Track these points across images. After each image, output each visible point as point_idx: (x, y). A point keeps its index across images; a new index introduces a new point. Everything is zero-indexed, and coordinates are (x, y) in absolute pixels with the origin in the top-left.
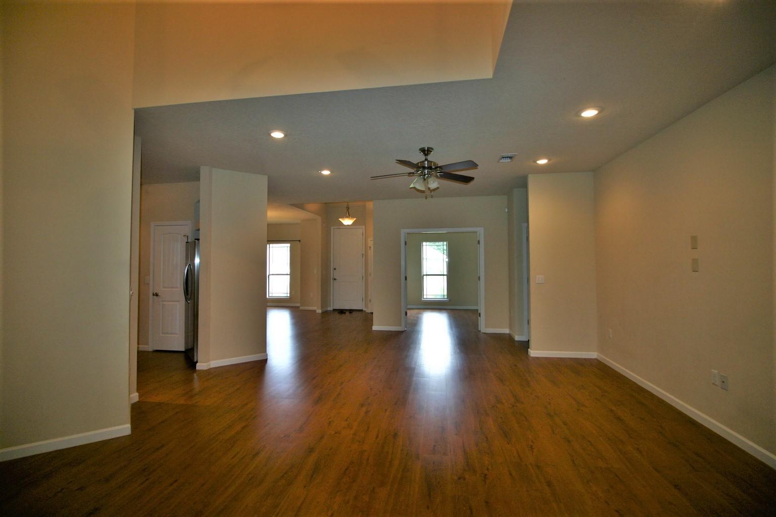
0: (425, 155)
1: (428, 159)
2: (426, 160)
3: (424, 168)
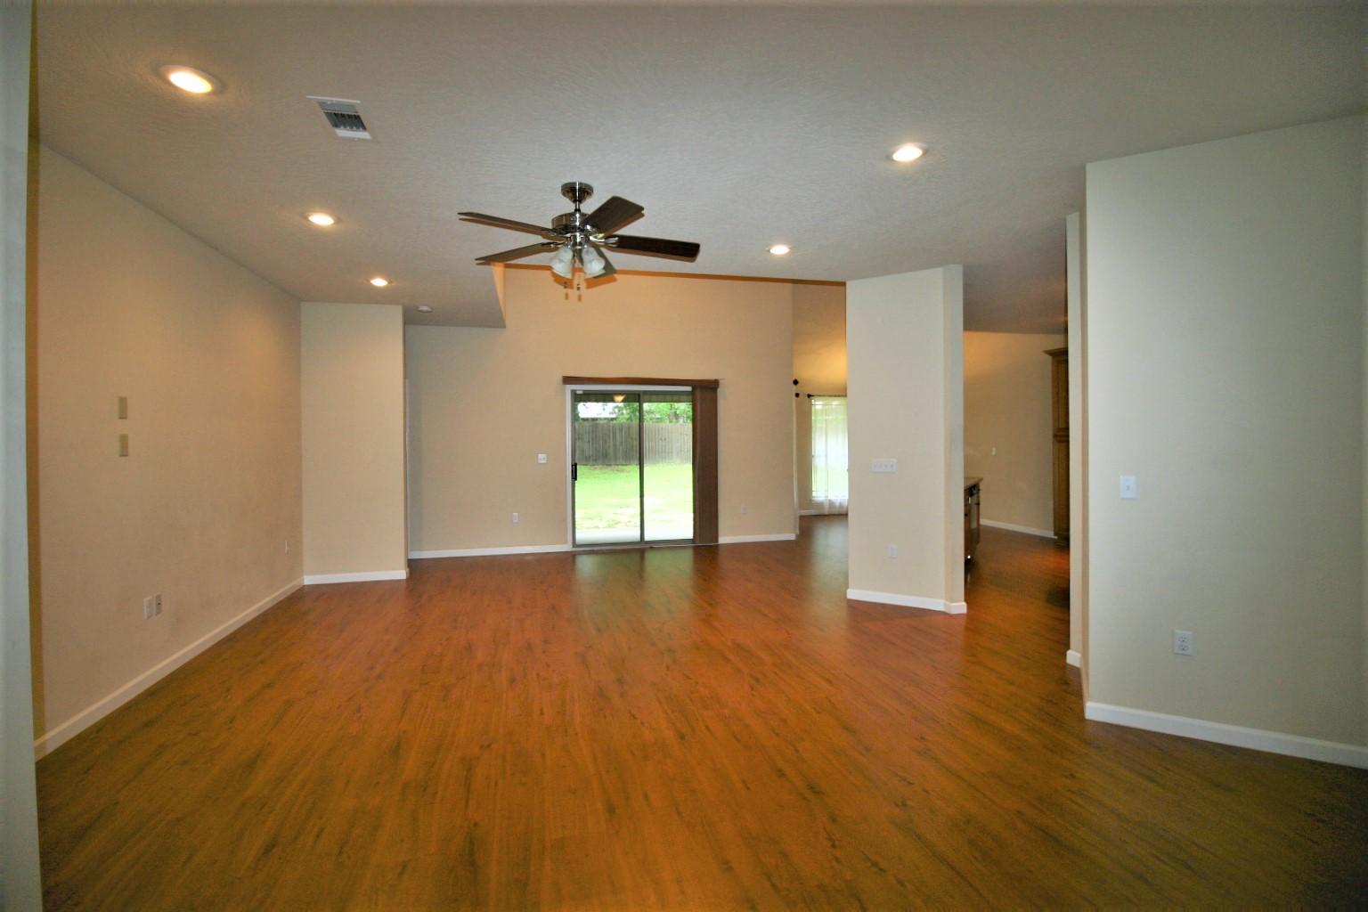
0: (575, 201)
2: (578, 210)
3: (574, 229)
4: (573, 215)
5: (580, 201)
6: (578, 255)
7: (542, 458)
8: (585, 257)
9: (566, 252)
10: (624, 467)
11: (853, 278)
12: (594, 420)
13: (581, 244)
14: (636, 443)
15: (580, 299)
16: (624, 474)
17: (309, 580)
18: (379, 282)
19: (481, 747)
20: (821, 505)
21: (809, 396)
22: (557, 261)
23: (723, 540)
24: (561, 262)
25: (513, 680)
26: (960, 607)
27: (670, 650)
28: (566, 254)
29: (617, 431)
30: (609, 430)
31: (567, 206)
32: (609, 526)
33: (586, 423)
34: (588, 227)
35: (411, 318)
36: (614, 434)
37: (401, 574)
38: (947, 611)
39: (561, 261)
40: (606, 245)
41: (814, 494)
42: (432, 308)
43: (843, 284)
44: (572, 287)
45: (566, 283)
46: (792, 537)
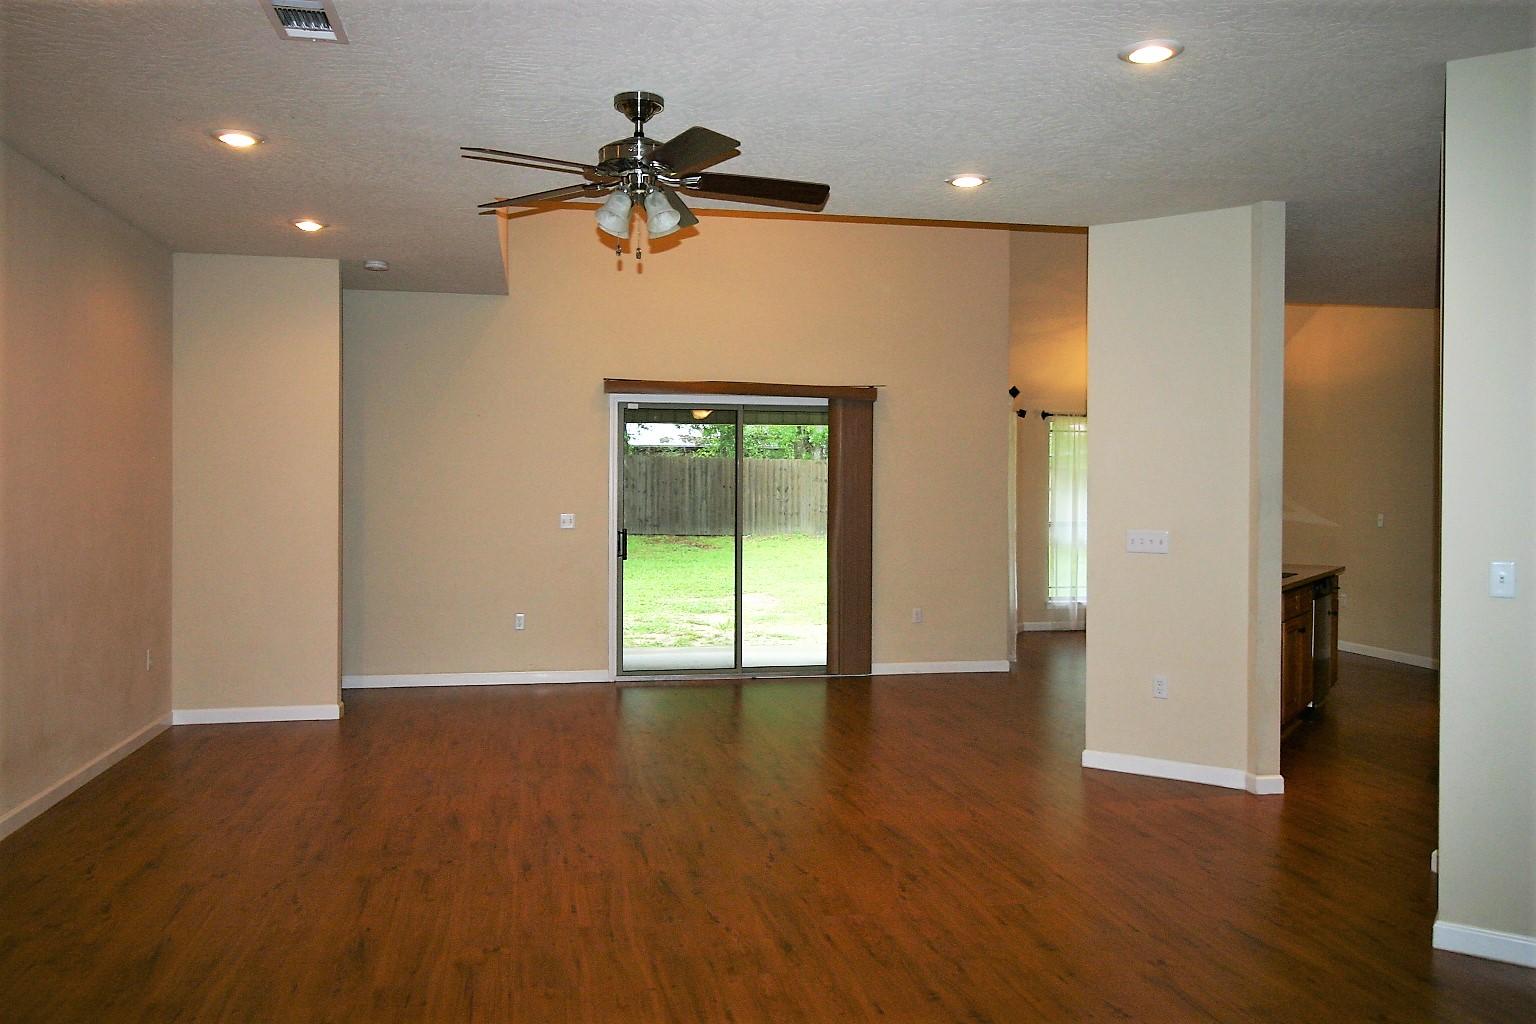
0: (635, 120)
1: (646, 135)
2: (639, 134)
3: (635, 164)
4: (631, 142)
5: (643, 120)
6: (638, 203)
7: (567, 520)
8: (651, 208)
9: (620, 200)
10: (711, 540)
11: (1099, 222)
12: (654, 450)
13: (643, 186)
14: (731, 495)
15: (640, 269)
16: (712, 552)
17: (180, 717)
18: (309, 226)
19: (485, 951)
20: (1062, 613)
21: (1045, 415)
22: (607, 215)
23: (879, 669)
24: (614, 213)
25: (526, 868)
26: (1272, 783)
27: (776, 833)
28: (620, 204)
29: (698, 472)
30: (683, 470)
31: (624, 128)
32: (680, 644)
33: (641, 457)
34: (656, 164)
35: (354, 279)
36: (693, 477)
37: (332, 711)
38: (1249, 790)
39: (612, 214)
40: (684, 188)
41: (1052, 593)
42: (388, 264)
43: (1085, 230)
44: (628, 251)
45: (619, 246)
46: (1004, 666)
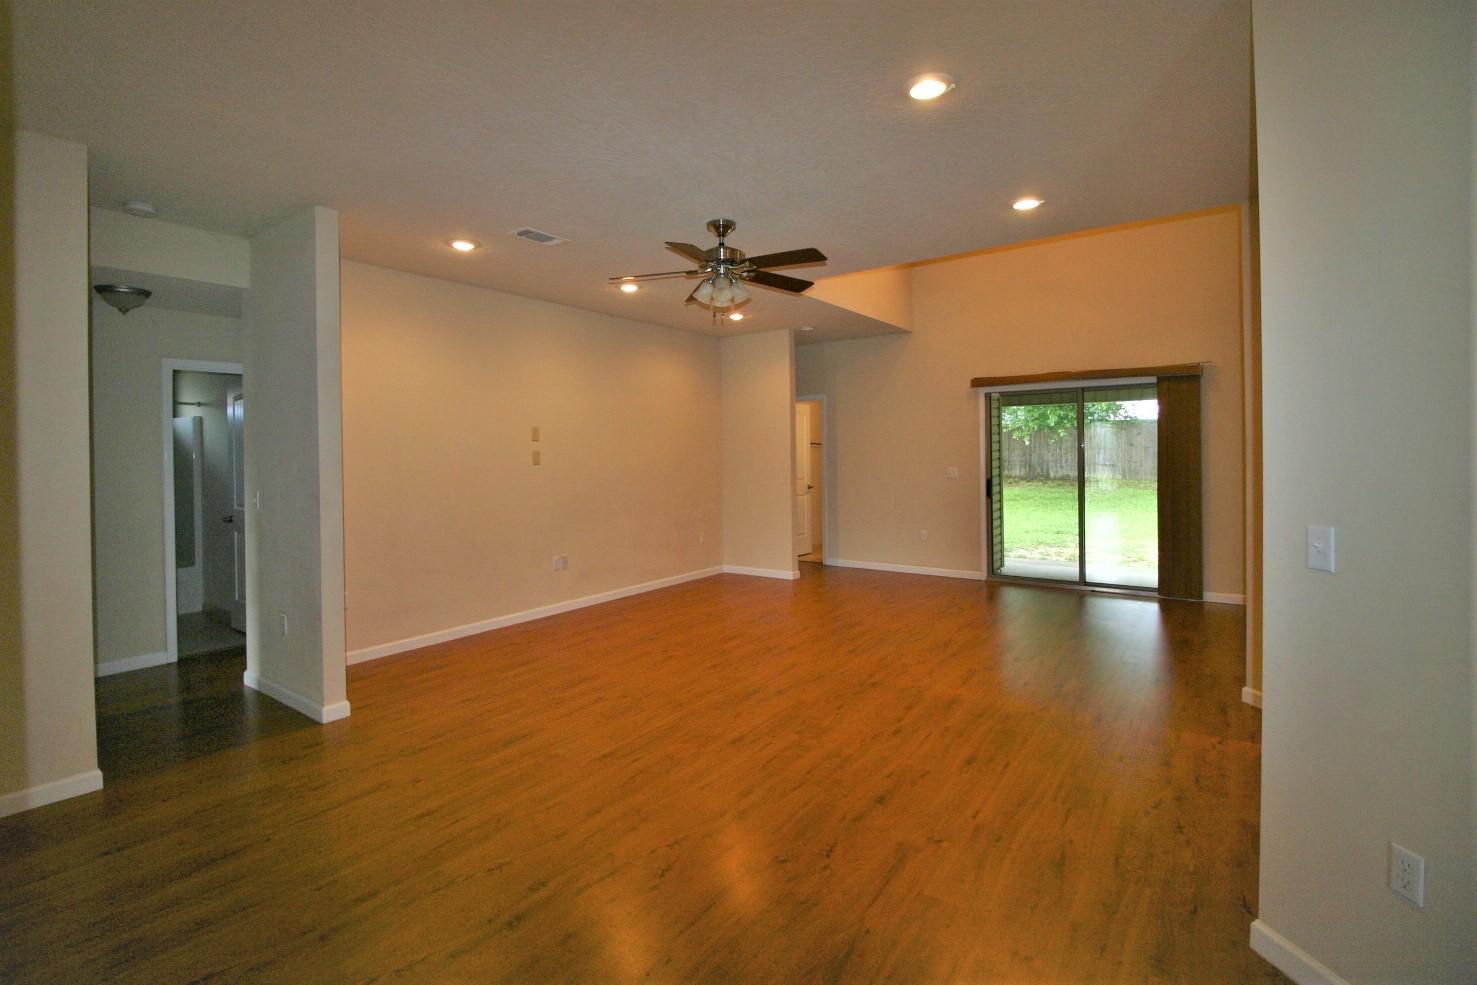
0: (719, 236)
1: (726, 245)
2: (722, 244)
3: (719, 262)
4: (717, 250)
5: (724, 236)
17: (727, 569)
31: (714, 241)
37: (791, 572)
